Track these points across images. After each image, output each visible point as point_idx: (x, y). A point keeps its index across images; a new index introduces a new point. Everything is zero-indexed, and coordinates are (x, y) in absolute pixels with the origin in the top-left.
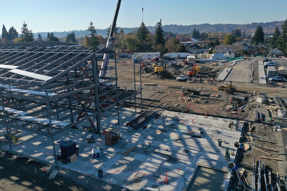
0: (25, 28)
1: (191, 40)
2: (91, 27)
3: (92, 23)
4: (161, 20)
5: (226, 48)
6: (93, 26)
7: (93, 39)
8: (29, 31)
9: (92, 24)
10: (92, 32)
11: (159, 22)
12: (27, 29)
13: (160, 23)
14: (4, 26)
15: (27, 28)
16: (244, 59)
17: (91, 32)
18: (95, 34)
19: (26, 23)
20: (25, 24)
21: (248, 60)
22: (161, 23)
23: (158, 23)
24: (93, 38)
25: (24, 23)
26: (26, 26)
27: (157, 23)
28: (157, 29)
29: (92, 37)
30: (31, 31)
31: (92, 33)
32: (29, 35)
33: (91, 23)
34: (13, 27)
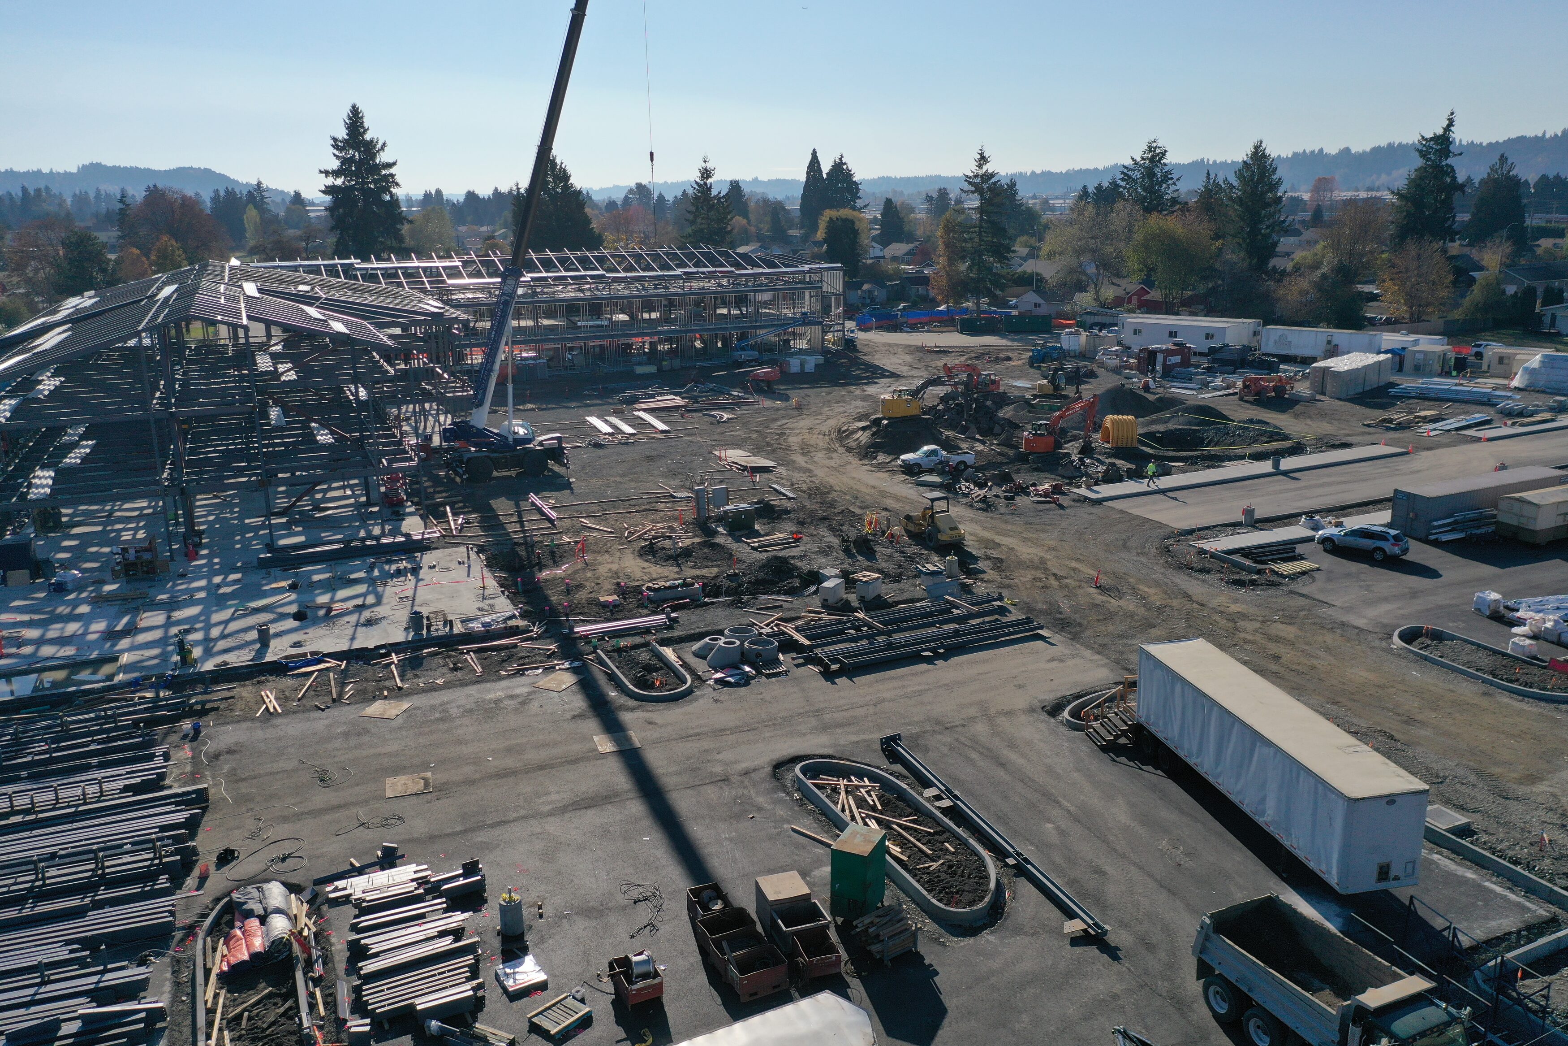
2: (977, 176)
3: (986, 158)
4: (1452, 121)
6: (988, 171)
10: (983, 199)
11: (1440, 132)
12: (713, 187)
13: (1444, 137)
15: (712, 184)
22: (1451, 136)
23: (1432, 139)
29: (983, 220)
31: (985, 203)
33: (980, 154)
34: (840, 158)
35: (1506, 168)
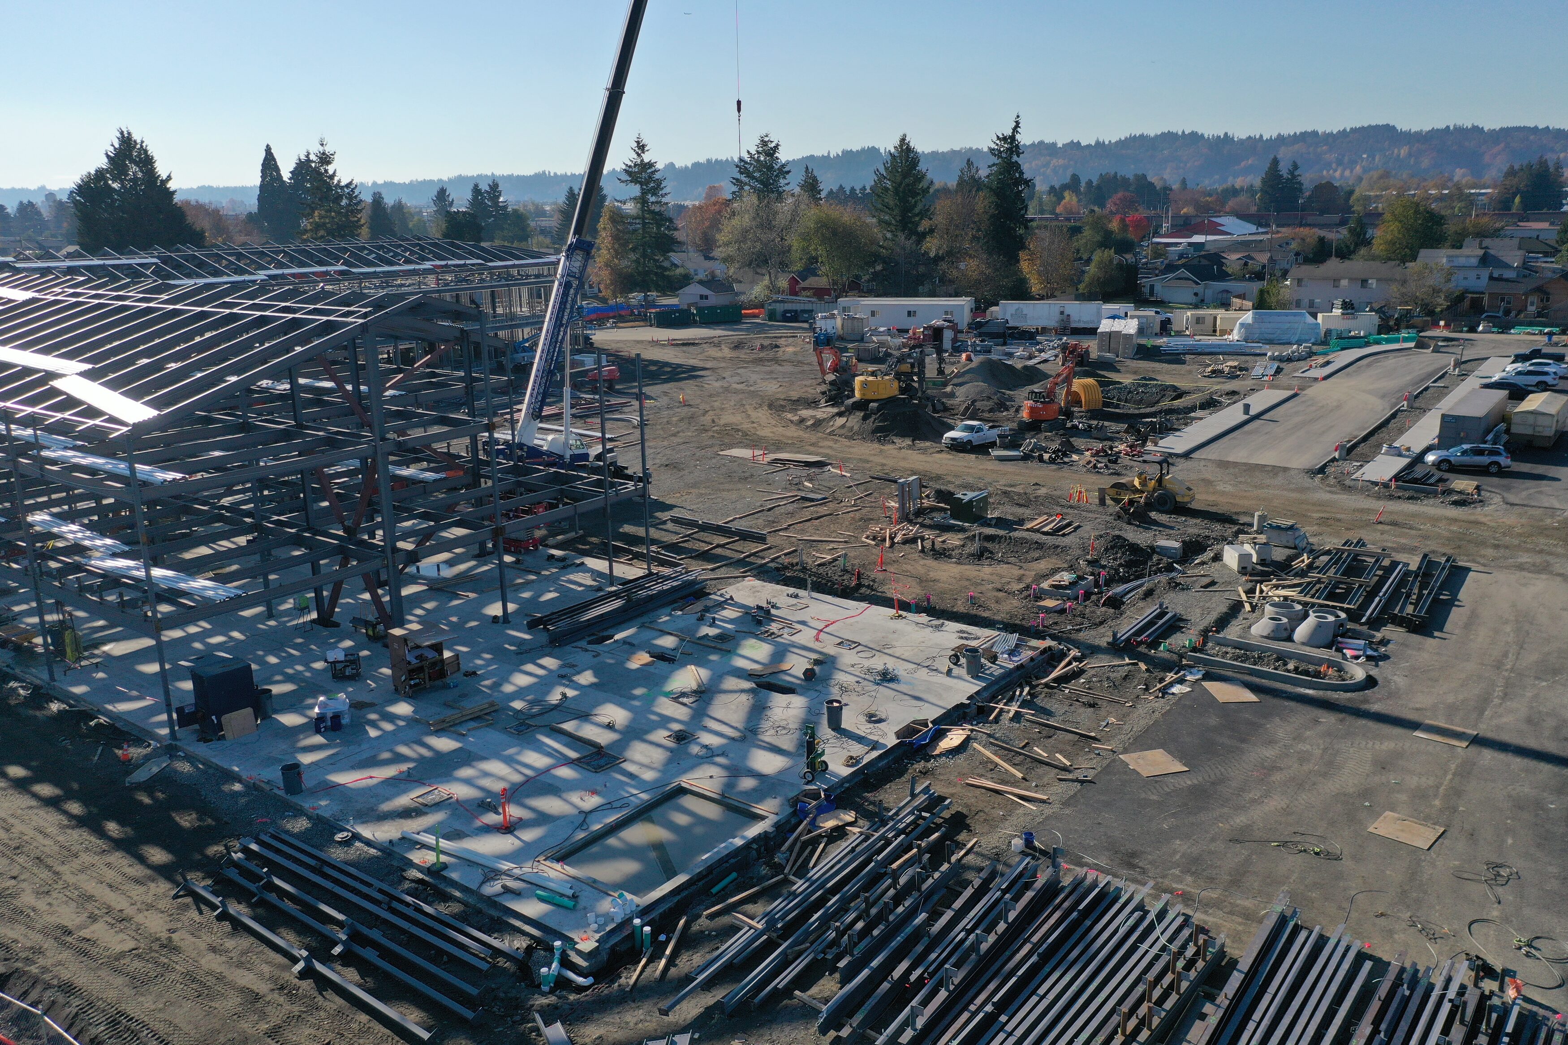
0: (326, 171)
1: (1214, 229)
2: (635, 165)
3: (643, 146)
4: (1017, 123)
5: (1351, 279)
6: (646, 160)
7: (644, 224)
8: (342, 184)
9: (641, 147)
10: (642, 189)
11: (1008, 132)
12: (332, 177)
13: (1013, 138)
14: (268, 150)
15: (331, 172)
16: (1412, 344)
17: (635, 190)
18: (653, 199)
19: (328, 149)
20: (324, 154)
21: (1433, 351)
22: (1018, 137)
23: (1005, 139)
24: (644, 218)
25: (321, 149)
26: (329, 163)
27: (995, 139)
28: (995, 168)
29: (643, 211)
30: (351, 183)
31: (644, 193)
32: (344, 202)
33: (638, 142)
34: (308, 156)
35: (973, 171)
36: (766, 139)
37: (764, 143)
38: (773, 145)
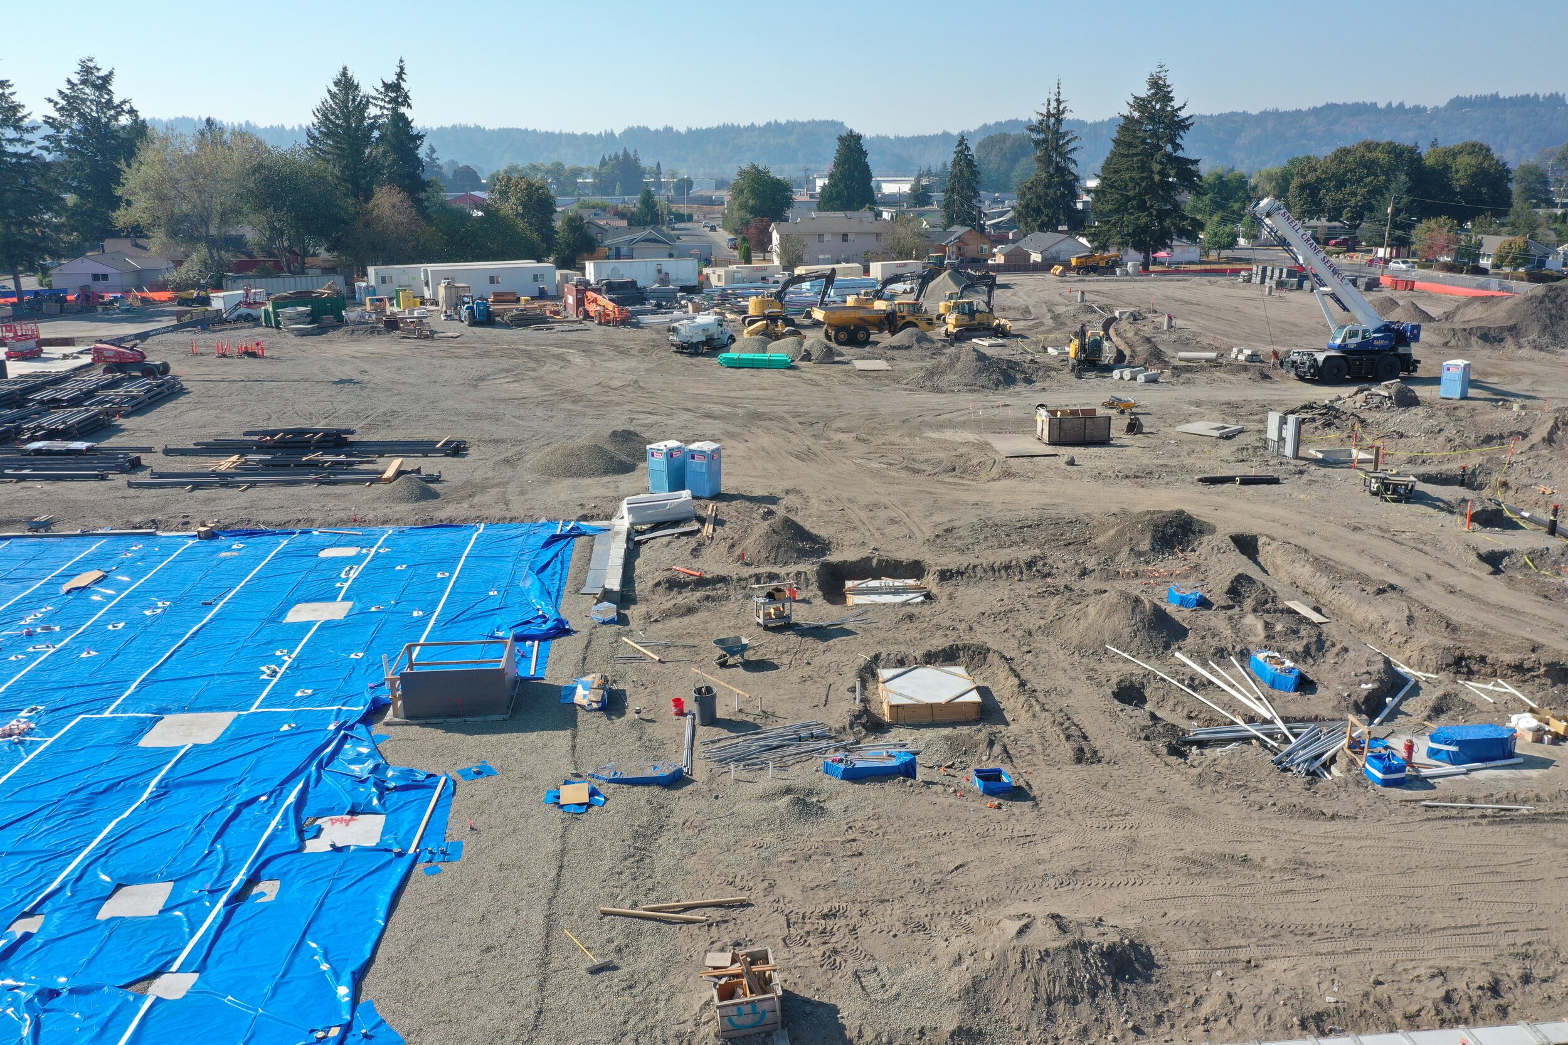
4: (402, 68)
11: (391, 79)
13: (395, 87)
22: (403, 84)
27: (380, 87)
36: (91, 64)
37: (87, 70)
38: (102, 73)
